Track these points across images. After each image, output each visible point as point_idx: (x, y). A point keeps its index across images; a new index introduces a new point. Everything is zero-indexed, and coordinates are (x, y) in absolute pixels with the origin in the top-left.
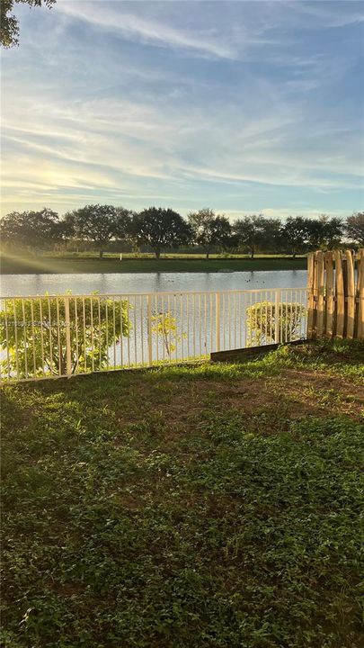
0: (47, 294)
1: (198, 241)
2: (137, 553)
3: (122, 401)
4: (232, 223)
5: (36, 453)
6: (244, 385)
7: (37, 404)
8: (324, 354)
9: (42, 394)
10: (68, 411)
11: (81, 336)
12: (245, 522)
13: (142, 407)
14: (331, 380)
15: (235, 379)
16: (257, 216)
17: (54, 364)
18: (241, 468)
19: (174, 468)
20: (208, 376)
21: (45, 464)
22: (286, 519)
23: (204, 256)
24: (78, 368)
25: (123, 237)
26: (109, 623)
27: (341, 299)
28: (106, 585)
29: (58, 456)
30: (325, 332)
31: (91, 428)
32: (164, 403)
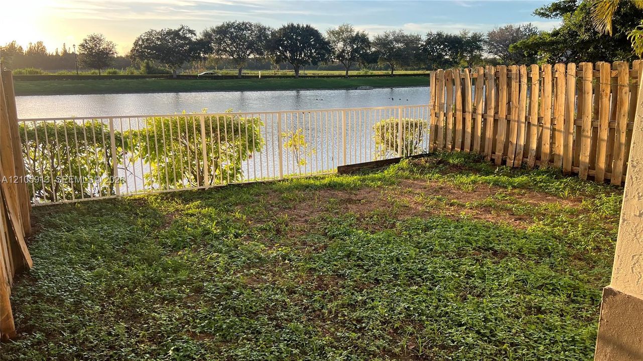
0: (184, 112)
1: (338, 57)
2: (255, 313)
3: (253, 207)
4: (371, 39)
5: (176, 247)
6: (362, 194)
7: (177, 210)
8: (441, 165)
9: (183, 203)
10: (204, 216)
11: (217, 152)
12: (344, 293)
13: (270, 212)
14: (441, 188)
15: (356, 188)
16: (397, 32)
17: (193, 177)
18: (348, 256)
19: (292, 256)
20: (332, 186)
21: (185, 255)
22: (377, 291)
23: (344, 73)
24: (215, 180)
25: (261, 54)
26: (232, 356)
27: (459, 115)
28: (231, 334)
29: (195, 250)
30: (445, 146)
31: (224, 228)
32: (290, 208)
